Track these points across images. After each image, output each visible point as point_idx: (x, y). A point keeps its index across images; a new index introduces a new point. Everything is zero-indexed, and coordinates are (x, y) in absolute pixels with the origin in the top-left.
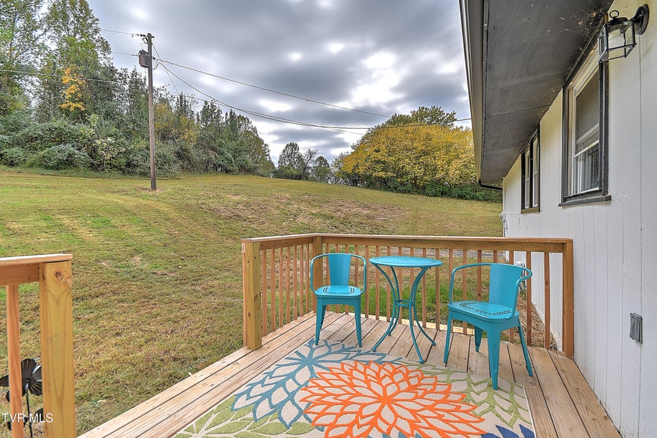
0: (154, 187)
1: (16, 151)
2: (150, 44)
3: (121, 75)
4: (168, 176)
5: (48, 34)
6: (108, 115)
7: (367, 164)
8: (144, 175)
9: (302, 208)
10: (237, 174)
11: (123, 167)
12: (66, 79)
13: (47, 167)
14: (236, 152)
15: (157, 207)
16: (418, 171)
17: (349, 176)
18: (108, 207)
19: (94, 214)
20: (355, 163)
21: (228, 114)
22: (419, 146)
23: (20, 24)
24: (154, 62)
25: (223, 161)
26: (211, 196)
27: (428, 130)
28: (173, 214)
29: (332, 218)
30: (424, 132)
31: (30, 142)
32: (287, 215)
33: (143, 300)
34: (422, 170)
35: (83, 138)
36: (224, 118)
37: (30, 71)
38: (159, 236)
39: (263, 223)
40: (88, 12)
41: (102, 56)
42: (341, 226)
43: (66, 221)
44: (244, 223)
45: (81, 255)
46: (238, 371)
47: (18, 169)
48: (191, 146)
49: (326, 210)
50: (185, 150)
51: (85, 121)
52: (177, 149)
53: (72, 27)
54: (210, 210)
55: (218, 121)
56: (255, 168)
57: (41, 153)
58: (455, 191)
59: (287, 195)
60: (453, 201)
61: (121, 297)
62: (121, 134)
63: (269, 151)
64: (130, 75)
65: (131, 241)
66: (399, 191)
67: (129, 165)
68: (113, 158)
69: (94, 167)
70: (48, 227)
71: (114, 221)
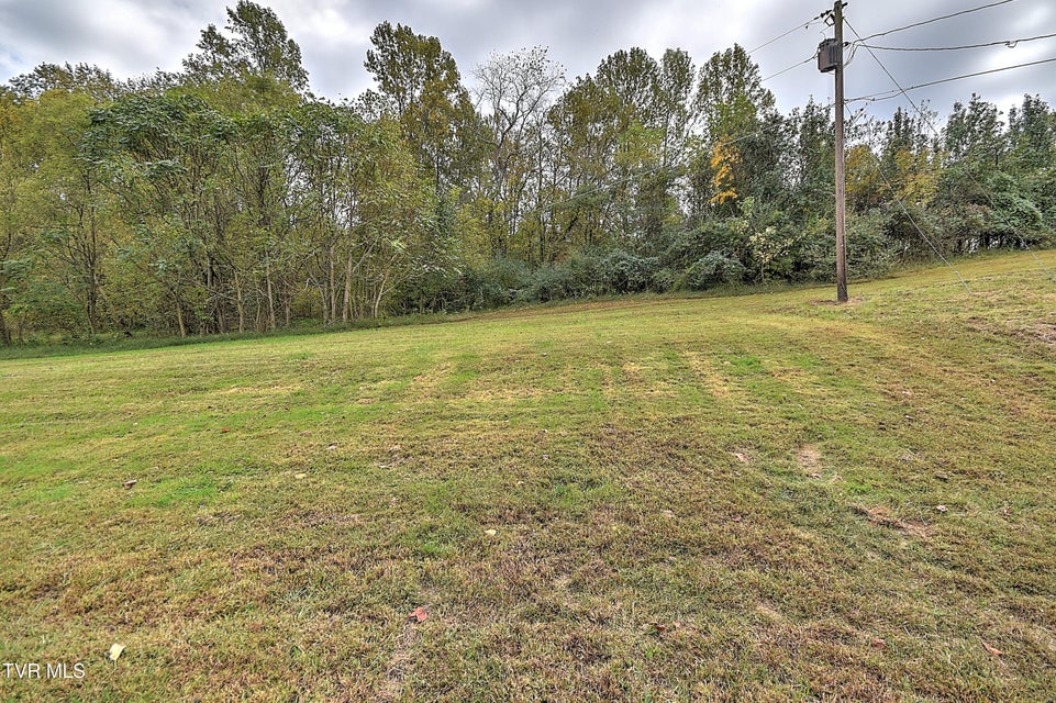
0: (843, 297)
1: (664, 274)
2: (839, 21)
4: (869, 274)
6: (768, 194)
8: (823, 279)
11: (788, 273)
12: (716, 163)
13: (694, 289)
15: (853, 333)
18: (759, 337)
19: (736, 350)
24: (846, 52)
25: (1007, 221)
31: (678, 260)
35: (735, 239)
36: (1005, 122)
38: (862, 400)
43: (694, 361)
45: (703, 428)
47: (666, 295)
48: (920, 207)
50: (908, 217)
51: (739, 213)
52: (889, 218)
55: (989, 135)
57: (688, 271)
62: (787, 217)
64: (802, 115)
65: (797, 408)
67: (799, 266)
68: (774, 260)
69: (747, 279)
70: (669, 372)
71: (768, 362)
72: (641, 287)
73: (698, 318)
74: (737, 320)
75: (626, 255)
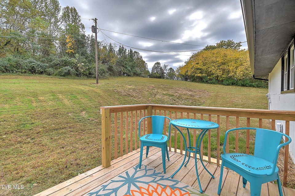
0: (97, 83)
1: (50, 70)
2: (96, 23)
3: (87, 37)
4: (104, 78)
5: (62, 23)
6: (83, 54)
7: (192, 70)
8: (95, 77)
9: (159, 91)
10: (133, 76)
11: (87, 75)
12: (68, 41)
13: (61, 76)
14: (133, 67)
15: (96, 91)
16: (219, 73)
17: (183, 76)
18: (78, 91)
19: (72, 94)
20: (186, 70)
21: (129, 51)
22: (220, 60)
23: (53, 20)
24: (97, 30)
25: (126, 71)
26: (119, 86)
27: (225, 52)
28: (102, 94)
29: (173, 96)
30: (223, 53)
31: (55, 66)
32: (152, 94)
33: (80, 131)
34: (222, 72)
35: (74, 64)
36: (127, 52)
37: (56, 38)
38: (94, 103)
39: (140, 98)
40: (77, 14)
41: (82, 31)
42: (177, 100)
43: (60, 96)
44: (131, 98)
45: (62, 110)
46: (100, 176)
47: (51, 76)
48: (114, 65)
49: (170, 92)
50: (111, 67)
51: (74, 57)
52: (108, 66)
53: (71, 20)
54: (117, 92)
55: (125, 54)
56: (140, 74)
57: (59, 70)
58: (240, 82)
59: (153, 85)
60: (238, 88)
61: (72, 129)
62: (87, 61)
63: (147, 66)
64: (90, 37)
65: (82, 105)
66: (209, 83)
67: (90, 74)
68: (84, 71)
69: (77, 75)
70: (53, 99)
71: (78, 97)
72: (41, 73)
73: (62, 85)
74: (73, 86)
75: (35, 61)
